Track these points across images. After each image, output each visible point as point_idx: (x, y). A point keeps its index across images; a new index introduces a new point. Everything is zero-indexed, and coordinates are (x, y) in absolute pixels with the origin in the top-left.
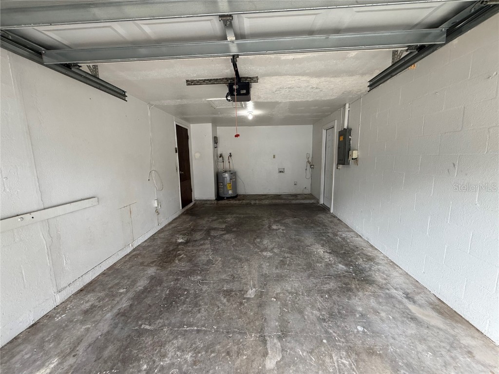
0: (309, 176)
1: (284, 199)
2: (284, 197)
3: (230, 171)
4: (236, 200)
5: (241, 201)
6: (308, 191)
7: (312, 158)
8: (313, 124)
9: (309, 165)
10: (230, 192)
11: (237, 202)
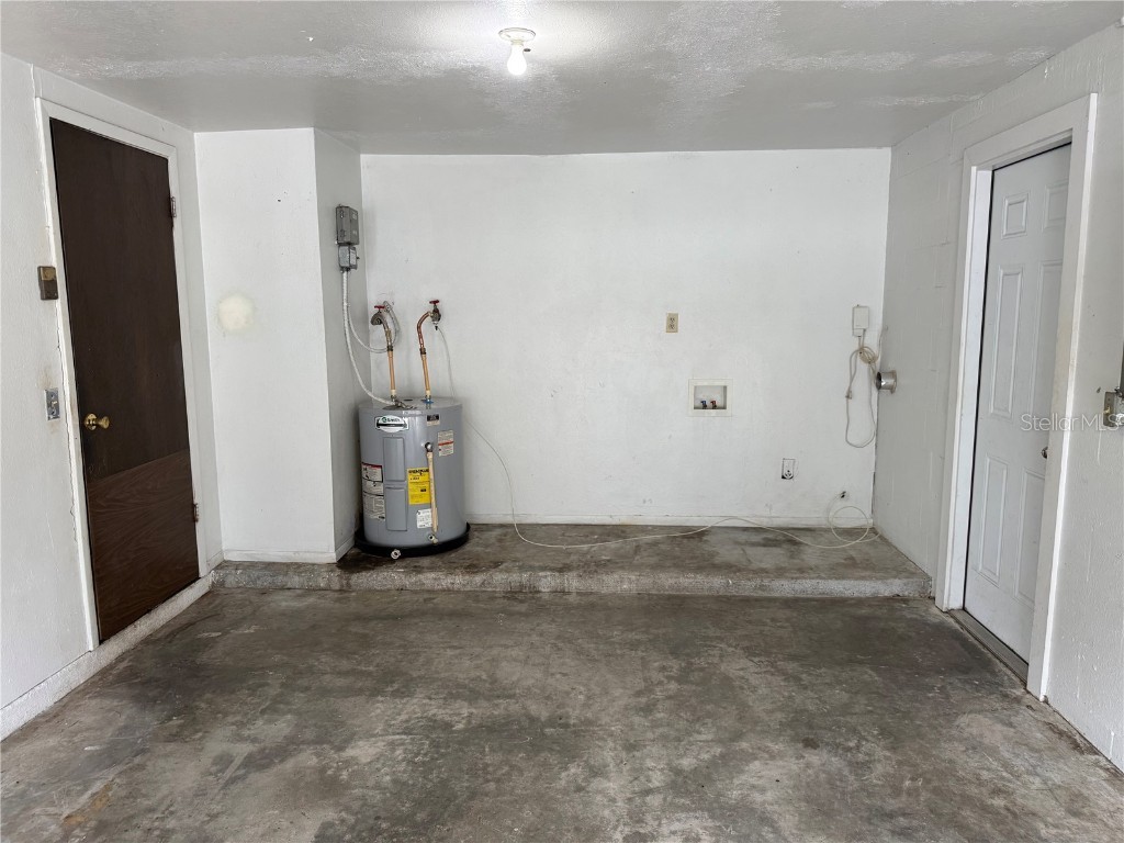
0: (863, 426)
1: (729, 568)
2: (728, 553)
3: (427, 401)
4: (451, 569)
5: (478, 579)
6: (855, 514)
7: (885, 330)
8: (894, 146)
9: (863, 368)
10: (425, 519)
11: (458, 580)
